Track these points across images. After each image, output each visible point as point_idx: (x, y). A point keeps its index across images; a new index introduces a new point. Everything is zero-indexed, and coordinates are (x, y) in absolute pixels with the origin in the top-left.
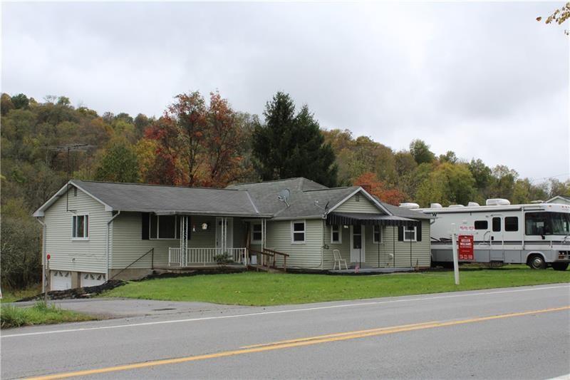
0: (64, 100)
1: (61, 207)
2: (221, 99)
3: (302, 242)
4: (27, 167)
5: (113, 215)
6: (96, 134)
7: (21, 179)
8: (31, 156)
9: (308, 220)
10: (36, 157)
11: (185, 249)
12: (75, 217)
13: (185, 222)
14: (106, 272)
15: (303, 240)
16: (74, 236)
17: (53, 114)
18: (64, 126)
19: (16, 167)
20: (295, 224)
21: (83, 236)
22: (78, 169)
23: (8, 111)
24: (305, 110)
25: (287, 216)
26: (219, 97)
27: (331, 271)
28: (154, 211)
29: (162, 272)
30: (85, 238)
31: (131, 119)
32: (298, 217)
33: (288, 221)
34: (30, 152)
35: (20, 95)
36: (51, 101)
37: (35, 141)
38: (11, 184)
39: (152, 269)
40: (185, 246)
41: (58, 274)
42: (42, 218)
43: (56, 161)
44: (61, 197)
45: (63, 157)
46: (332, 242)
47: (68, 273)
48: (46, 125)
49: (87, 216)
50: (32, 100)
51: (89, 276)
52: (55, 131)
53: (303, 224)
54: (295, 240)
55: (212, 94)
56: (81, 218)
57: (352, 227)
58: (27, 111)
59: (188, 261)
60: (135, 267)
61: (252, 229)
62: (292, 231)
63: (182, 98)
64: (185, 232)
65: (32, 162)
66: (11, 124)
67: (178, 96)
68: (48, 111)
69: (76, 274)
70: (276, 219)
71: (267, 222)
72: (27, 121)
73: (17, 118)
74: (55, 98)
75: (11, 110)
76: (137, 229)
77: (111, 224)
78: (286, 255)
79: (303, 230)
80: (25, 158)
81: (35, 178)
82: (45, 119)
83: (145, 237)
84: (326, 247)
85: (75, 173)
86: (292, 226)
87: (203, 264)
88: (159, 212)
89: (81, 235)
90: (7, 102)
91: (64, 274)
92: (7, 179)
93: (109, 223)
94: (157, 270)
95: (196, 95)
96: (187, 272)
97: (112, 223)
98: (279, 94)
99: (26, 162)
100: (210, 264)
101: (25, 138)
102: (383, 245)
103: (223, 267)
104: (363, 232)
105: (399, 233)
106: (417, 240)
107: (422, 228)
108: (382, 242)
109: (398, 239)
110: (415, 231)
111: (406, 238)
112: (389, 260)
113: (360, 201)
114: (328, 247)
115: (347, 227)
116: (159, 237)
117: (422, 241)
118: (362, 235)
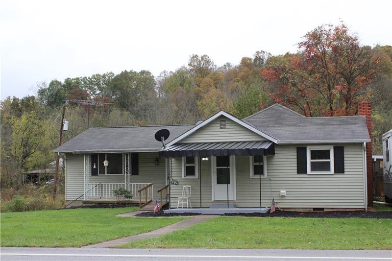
46: (183, 177)
57: (214, 159)
83: (95, 173)
84: (174, 183)
100: (112, 198)
102: (268, 179)
103: (120, 201)
104: (233, 164)
105: (298, 164)
106: (336, 171)
107: (345, 156)
108: (266, 176)
109: (296, 171)
110: (332, 160)
111: (312, 169)
112: (280, 198)
113: (227, 127)
114: (178, 182)
115: (207, 159)
116: (107, 173)
117: (345, 173)
118: (230, 168)
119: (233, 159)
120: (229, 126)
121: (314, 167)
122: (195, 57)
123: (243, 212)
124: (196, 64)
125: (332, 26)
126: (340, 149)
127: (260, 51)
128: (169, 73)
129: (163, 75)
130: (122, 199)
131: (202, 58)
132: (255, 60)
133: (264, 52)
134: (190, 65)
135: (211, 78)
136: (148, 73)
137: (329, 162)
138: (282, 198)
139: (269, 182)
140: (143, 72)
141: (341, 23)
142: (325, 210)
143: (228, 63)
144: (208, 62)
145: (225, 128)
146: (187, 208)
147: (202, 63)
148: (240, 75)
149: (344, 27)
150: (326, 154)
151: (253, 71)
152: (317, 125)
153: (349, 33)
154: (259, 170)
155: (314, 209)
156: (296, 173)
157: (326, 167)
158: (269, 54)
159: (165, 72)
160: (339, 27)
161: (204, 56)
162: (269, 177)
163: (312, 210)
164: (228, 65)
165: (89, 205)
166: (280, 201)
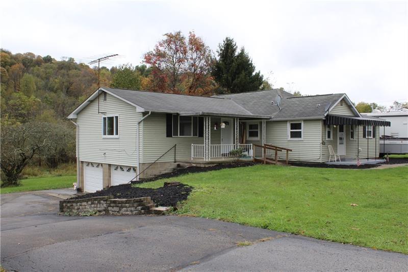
0: (71, 60)
1: (94, 109)
2: (196, 37)
3: (299, 139)
4: (53, 94)
5: (144, 116)
6: (91, 77)
7: (49, 101)
8: (55, 89)
9: (305, 121)
10: (57, 89)
11: (208, 145)
12: (105, 119)
13: (208, 122)
14: (137, 166)
15: (300, 137)
16: (105, 134)
17: (66, 66)
18: (72, 72)
19: (47, 95)
20: (291, 124)
21: (113, 134)
22: (81, 95)
23: (41, 64)
24: (243, 51)
25: (284, 117)
26: (194, 36)
27: (327, 163)
28: (178, 112)
29: (187, 166)
30: (115, 136)
31: (108, 69)
32: (297, 118)
33: (286, 121)
34: (54, 87)
35: (48, 56)
36: (64, 59)
37: (56, 80)
38: (44, 104)
39: (175, 162)
40: (208, 143)
41: (90, 165)
42: (75, 120)
43: (68, 92)
44: (91, 101)
45: (72, 89)
46: (327, 139)
47: (98, 165)
48: (63, 71)
49: (117, 117)
50: (54, 60)
51: (119, 168)
52: (68, 75)
53: (301, 124)
54: (292, 137)
55: (190, 33)
56: (111, 119)
57: (338, 126)
58: (52, 64)
59: (211, 156)
60: (162, 160)
61: (248, 127)
62: (289, 130)
63: (169, 36)
64: (208, 130)
65: (55, 92)
66: (43, 71)
67: (166, 34)
68: (63, 64)
69: (108, 165)
70: (275, 119)
71: (266, 122)
72: (52, 70)
73: (46, 68)
74: (66, 58)
75: (43, 64)
76: (162, 128)
77: (142, 124)
78: (288, 150)
79: (300, 129)
80: (51, 90)
81: (57, 101)
82: (62, 68)
83: (169, 135)
84: (323, 143)
85: (80, 98)
86: (289, 126)
88: (183, 113)
89: (111, 133)
90: (41, 60)
91: (95, 166)
92: (42, 101)
93: (139, 123)
94: (181, 164)
95: (179, 34)
96: (211, 165)
97: (142, 122)
98: (227, 38)
99: (52, 92)
100: (227, 158)
101: (51, 79)
104: (345, 131)
108: (355, 139)
109: (363, 136)
110: (372, 130)
113: (343, 105)
114: (325, 143)
119: (345, 127)
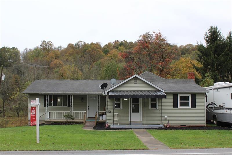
46: (114, 109)
57: (130, 99)
87: (58, 119)
100: (63, 119)
102: (158, 110)
103: (68, 121)
104: (140, 102)
105: (173, 103)
106: (192, 107)
107: (196, 99)
108: (157, 109)
109: (173, 106)
110: (190, 101)
111: (181, 105)
112: (164, 120)
113: (137, 83)
114: (110, 111)
115: (127, 99)
116: (53, 106)
117: (196, 107)
118: (139, 104)
119: (140, 100)
120: (138, 82)
121: (182, 104)
122: (44, 42)
123: (153, 127)
124: (44, 45)
125: (155, 33)
126: (194, 96)
127: (80, 41)
128: (29, 49)
129: (26, 50)
130: (69, 120)
131: (48, 42)
132: (75, 45)
133: (82, 42)
134: (41, 46)
135: (53, 53)
136: (16, 49)
137: (189, 102)
138: (166, 120)
139: (159, 112)
140: (13, 48)
141: (159, 32)
142: (186, 126)
143: (60, 46)
144: (51, 45)
145: (136, 83)
146: (118, 125)
147: (48, 45)
148: (68, 53)
149: (160, 33)
150: (187, 98)
151: (76, 51)
152: (173, 83)
153: (162, 37)
154: (154, 106)
155: (181, 125)
156: (173, 107)
157: (187, 104)
158: (85, 42)
159: (27, 49)
160: (158, 34)
161: (49, 42)
162: (159, 109)
163: (180, 126)
164: (60, 47)
165: (49, 123)
166: (164, 121)
